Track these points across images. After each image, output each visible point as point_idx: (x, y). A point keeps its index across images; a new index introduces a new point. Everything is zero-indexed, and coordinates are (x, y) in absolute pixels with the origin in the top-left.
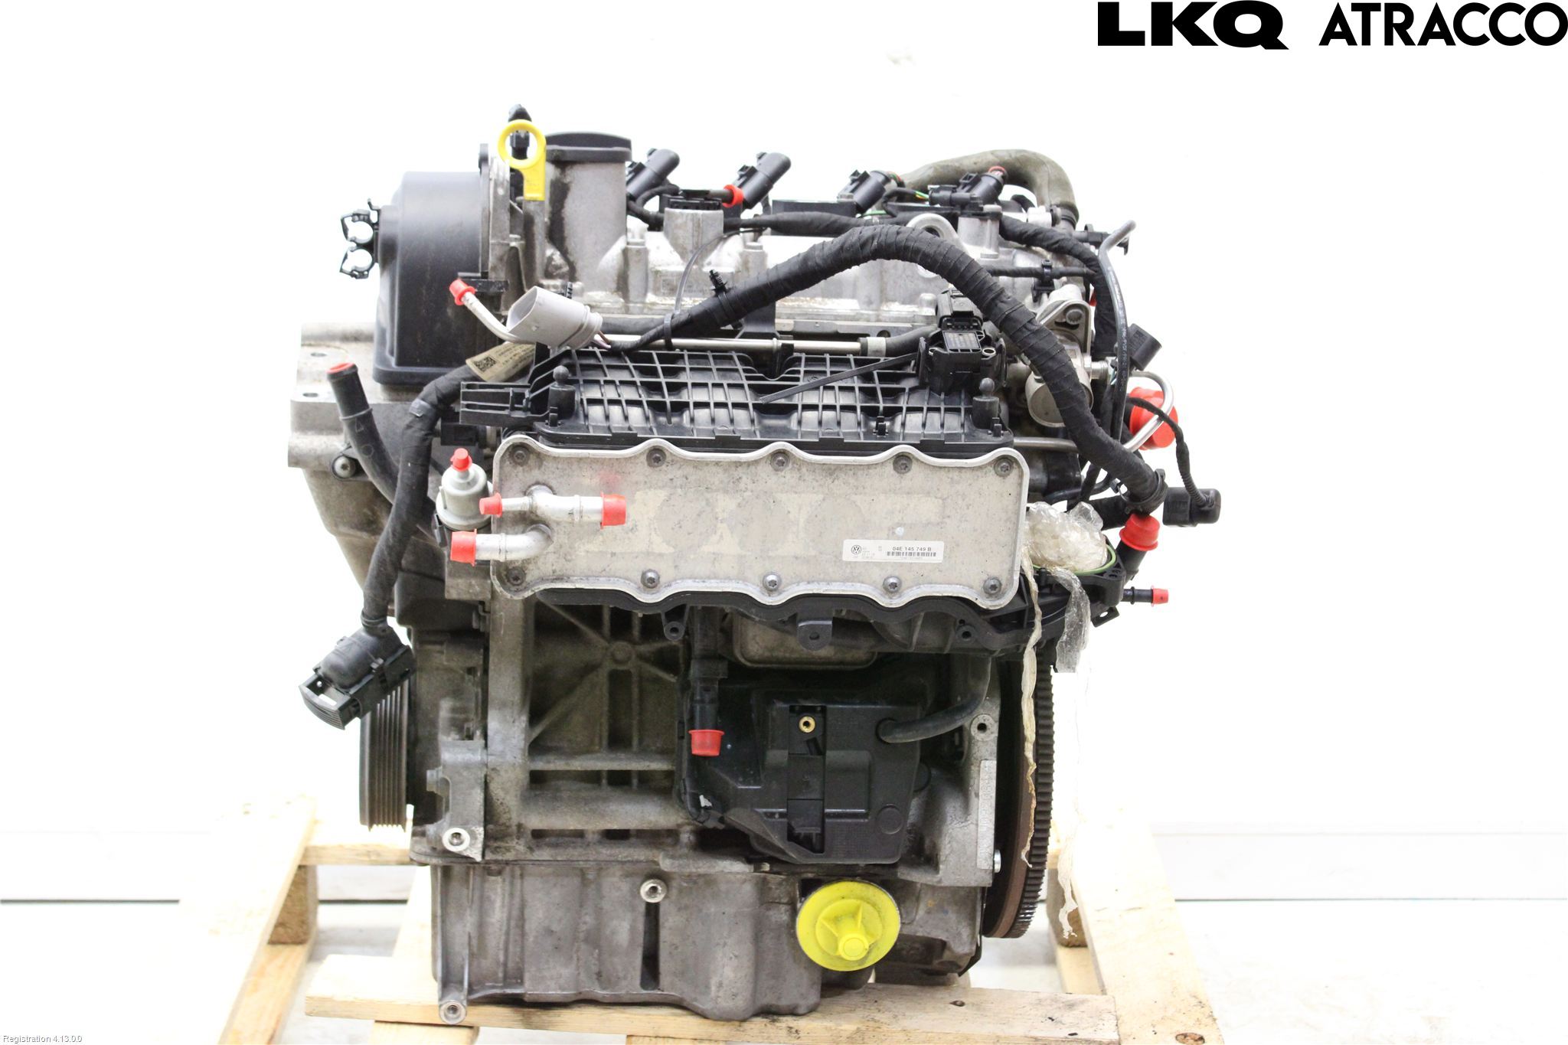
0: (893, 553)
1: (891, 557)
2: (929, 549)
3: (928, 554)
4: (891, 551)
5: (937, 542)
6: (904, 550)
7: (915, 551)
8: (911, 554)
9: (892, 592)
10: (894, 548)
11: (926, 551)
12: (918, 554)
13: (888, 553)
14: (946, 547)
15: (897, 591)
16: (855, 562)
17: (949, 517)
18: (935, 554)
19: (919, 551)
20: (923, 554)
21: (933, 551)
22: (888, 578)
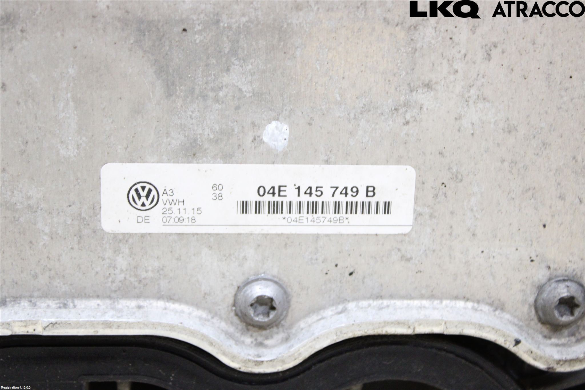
0: (258, 206)
1: (251, 216)
2: (371, 191)
3: (366, 208)
4: (253, 197)
5: (393, 169)
6: (291, 195)
7: (327, 197)
8: (313, 208)
9: (261, 327)
10: (261, 190)
11: (361, 197)
12: (337, 206)
13: (244, 207)
14: (420, 185)
15: (275, 324)
16: (143, 236)
17: (428, 86)
18: (387, 207)
19: (340, 198)
20: (351, 208)
21: (381, 197)
22: (248, 283)
